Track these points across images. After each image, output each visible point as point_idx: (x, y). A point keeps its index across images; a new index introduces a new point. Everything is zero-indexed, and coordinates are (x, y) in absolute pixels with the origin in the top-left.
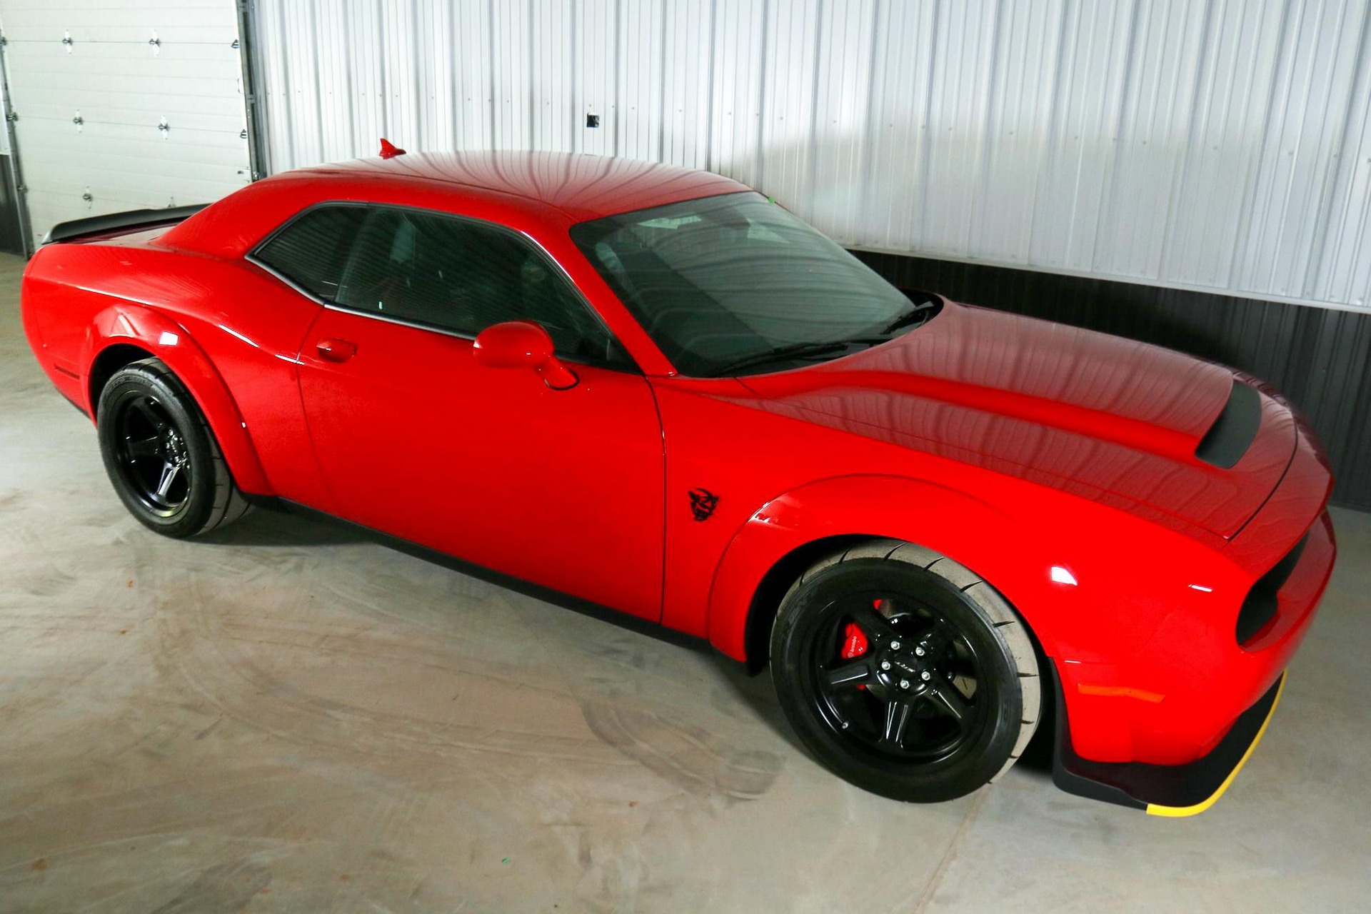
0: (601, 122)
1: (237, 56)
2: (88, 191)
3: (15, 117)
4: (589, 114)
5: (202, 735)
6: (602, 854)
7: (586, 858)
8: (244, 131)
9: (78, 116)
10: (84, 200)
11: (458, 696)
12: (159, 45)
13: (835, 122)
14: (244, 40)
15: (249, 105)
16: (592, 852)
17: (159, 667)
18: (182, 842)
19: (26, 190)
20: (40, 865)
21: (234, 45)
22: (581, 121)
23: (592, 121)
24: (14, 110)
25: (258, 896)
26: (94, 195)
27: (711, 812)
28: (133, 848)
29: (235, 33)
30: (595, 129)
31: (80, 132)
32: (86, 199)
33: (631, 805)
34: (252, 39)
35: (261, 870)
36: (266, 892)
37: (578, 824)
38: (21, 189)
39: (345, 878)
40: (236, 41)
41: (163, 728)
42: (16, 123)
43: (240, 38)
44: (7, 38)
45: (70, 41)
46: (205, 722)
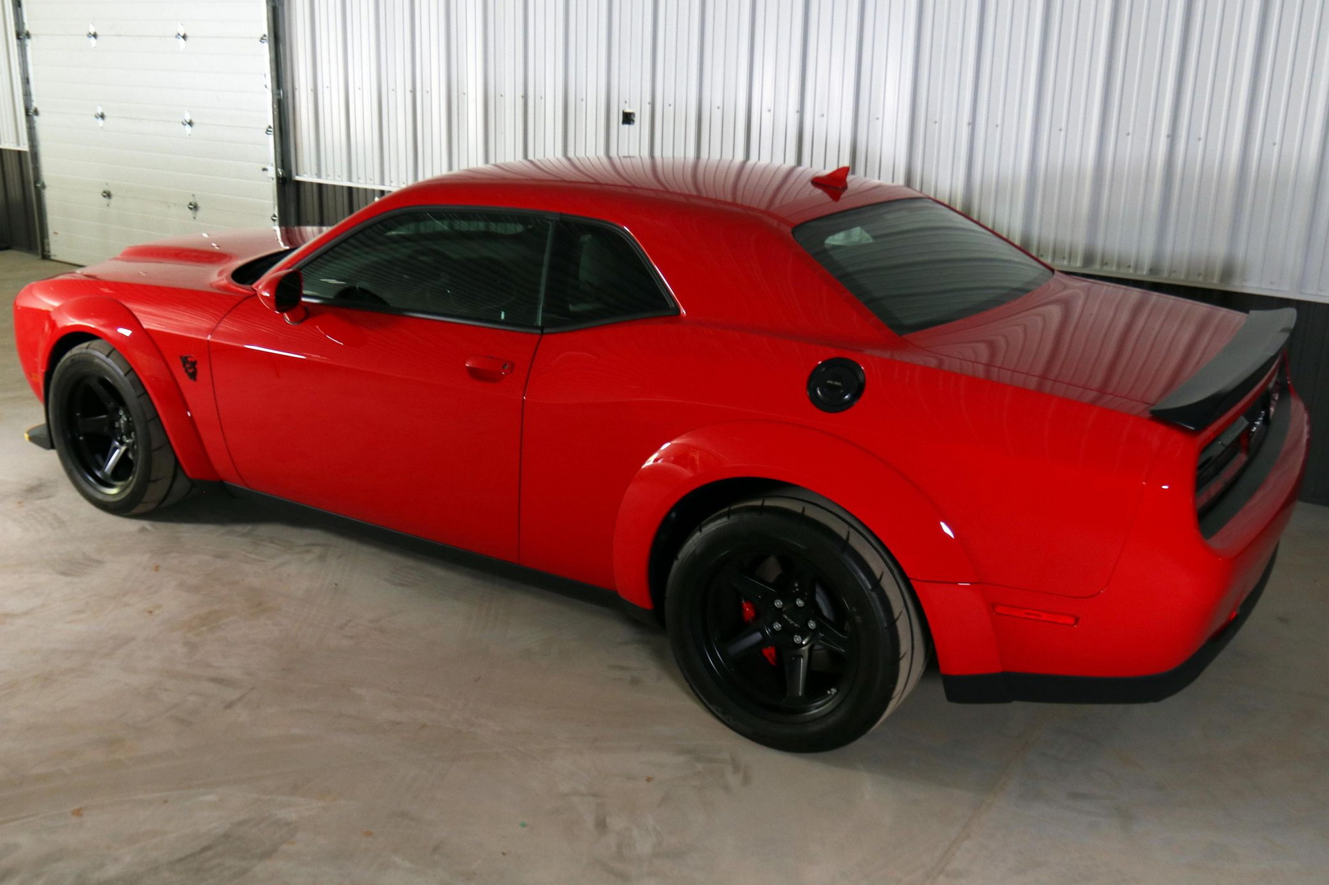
0: (637, 119)
1: (265, 51)
2: (107, 188)
3: (36, 112)
4: (625, 111)
5: (229, 706)
6: (617, 823)
7: (601, 825)
8: (270, 127)
9: (100, 111)
10: (102, 197)
11: (479, 678)
12: (185, 40)
13: (878, 119)
14: (272, 35)
15: (276, 101)
16: (608, 820)
17: (187, 643)
18: (211, 798)
19: (44, 187)
20: (78, 813)
21: (262, 39)
22: (616, 118)
23: (628, 118)
24: (35, 104)
25: (285, 847)
26: (113, 192)
27: (726, 788)
28: (166, 802)
29: (263, 28)
30: (631, 126)
31: (102, 128)
32: (104, 196)
33: (649, 780)
34: (281, 34)
35: (287, 824)
36: (293, 843)
37: (595, 795)
38: (38, 185)
39: (368, 834)
40: (265, 36)
41: (192, 699)
42: (36, 118)
43: (269, 34)
44: (31, 32)
45: (95, 36)
46: (231, 694)
